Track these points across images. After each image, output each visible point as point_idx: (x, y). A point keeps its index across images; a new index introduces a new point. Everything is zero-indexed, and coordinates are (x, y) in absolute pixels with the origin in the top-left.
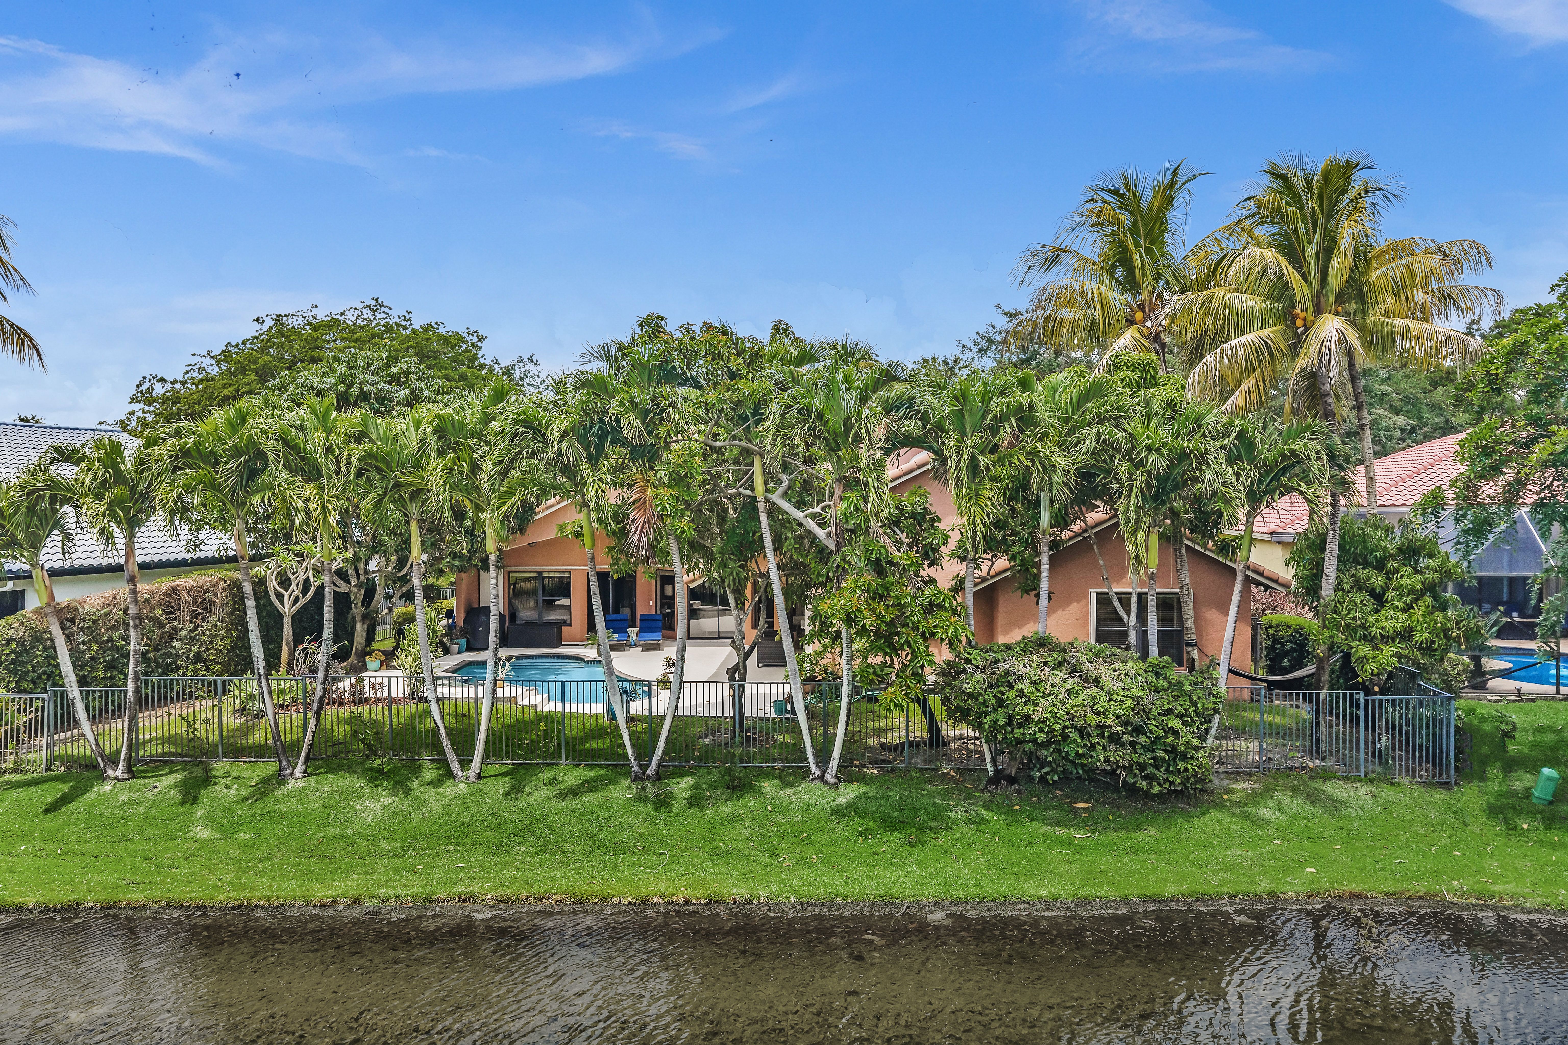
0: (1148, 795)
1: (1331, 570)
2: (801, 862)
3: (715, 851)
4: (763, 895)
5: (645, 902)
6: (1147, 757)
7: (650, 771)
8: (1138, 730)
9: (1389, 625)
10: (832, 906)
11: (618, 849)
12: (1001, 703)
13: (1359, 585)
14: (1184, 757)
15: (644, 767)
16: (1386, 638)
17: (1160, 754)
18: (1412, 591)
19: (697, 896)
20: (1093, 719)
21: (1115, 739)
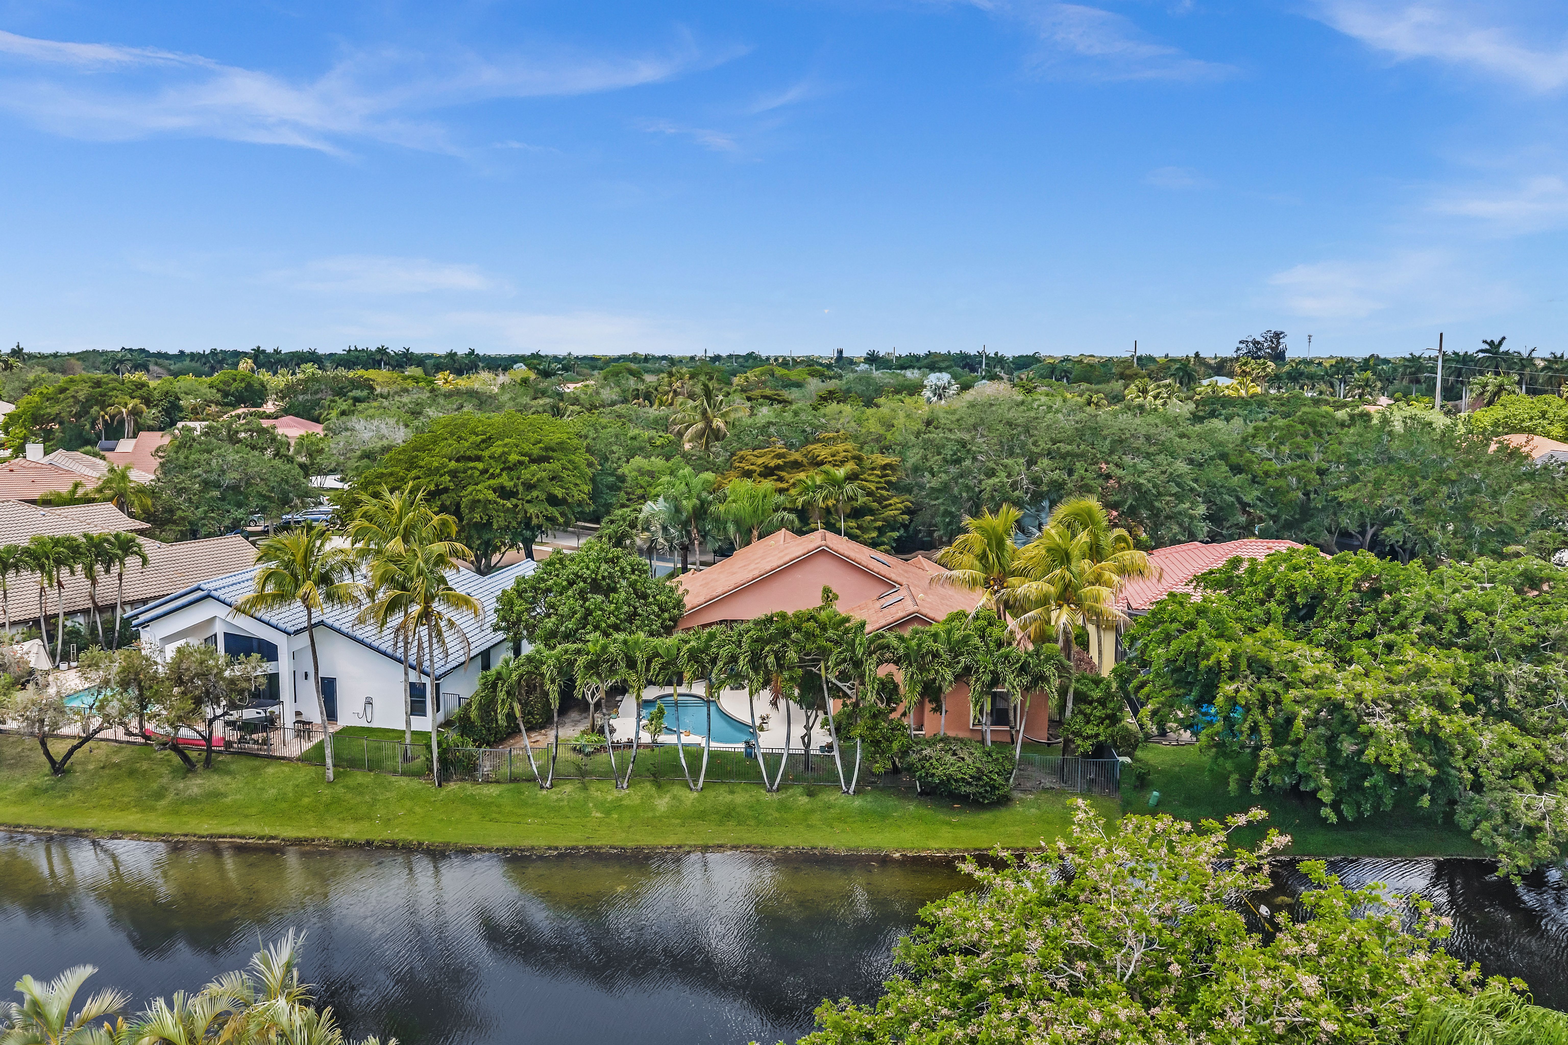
0: (982, 804)
1: (1070, 705)
2: (843, 831)
3: (808, 826)
4: (831, 845)
5: (788, 848)
6: (982, 790)
7: (775, 787)
8: (980, 779)
9: (1090, 732)
10: (857, 851)
11: (768, 824)
12: (923, 767)
13: (1081, 712)
14: (998, 789)
15: (772, 785)
16: (1088, 737)
17: (988, 788)
18: (1100, 717)
19: (807, 846)
20: (960, 776)
21: (969, 784)
